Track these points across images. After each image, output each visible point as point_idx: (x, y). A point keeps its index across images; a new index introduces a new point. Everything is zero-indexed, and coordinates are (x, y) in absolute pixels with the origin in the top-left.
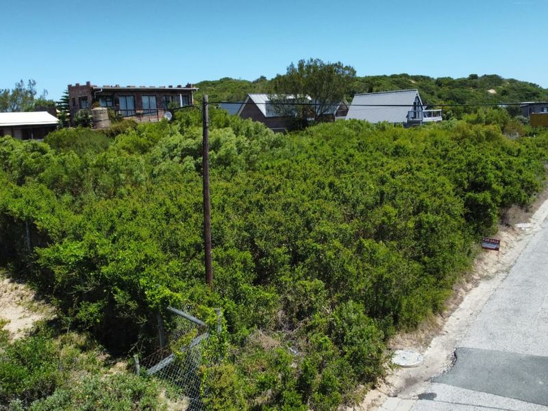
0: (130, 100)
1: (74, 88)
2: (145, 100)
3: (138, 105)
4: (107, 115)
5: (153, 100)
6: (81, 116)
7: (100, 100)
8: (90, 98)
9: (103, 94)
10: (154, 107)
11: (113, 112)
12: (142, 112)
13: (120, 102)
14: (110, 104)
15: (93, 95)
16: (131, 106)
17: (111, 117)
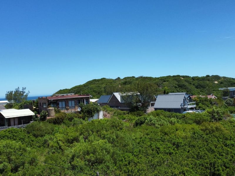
0: (64, 103)
1: (40, 99)
2: (70, 102)
3: (67, 105)
4: (54, 111)
5: (73, 102)
6: (43, 113)
7: (51, 104)
8: (47, 104)
9: (53, 101)
10: (73, 105)
11: (56, 108)
12: (68, 108)
13: (60, 104)
14: (55, 105)
15: (48, 102)
16: (64, 106)
17: (55, 111)
